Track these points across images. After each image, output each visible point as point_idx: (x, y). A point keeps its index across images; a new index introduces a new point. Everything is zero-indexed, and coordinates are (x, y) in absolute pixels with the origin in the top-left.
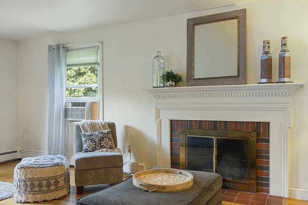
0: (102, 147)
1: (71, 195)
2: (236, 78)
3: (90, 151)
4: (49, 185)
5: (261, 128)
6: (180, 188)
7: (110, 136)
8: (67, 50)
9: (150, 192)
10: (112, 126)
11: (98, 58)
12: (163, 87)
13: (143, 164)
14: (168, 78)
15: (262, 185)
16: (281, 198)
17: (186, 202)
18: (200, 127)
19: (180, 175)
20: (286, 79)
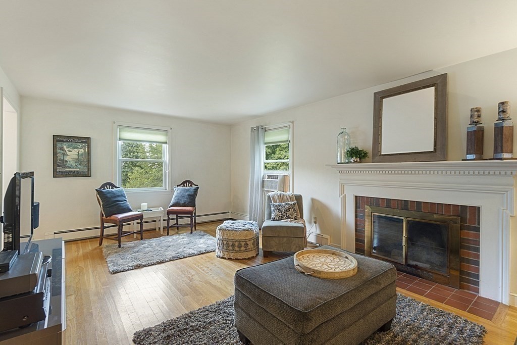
0: (288, 217)
1: (258, 257)
2: (431, 154)
3: (277, 220)
4: (240, 246)
5: (467, 213)
6: (337, 276)
7: (296, 207)
8: (265, 130)
9: (305, 275)
10: (299, 199)
11: (289, 137)
12: (348, 163)
13: (328, 237)
14: (352, 154)
15: (469, 281)
16: (497, 304)
17: (336, 295)
18: (388, 206)
19: (347, 259)
20: (505, 155)
